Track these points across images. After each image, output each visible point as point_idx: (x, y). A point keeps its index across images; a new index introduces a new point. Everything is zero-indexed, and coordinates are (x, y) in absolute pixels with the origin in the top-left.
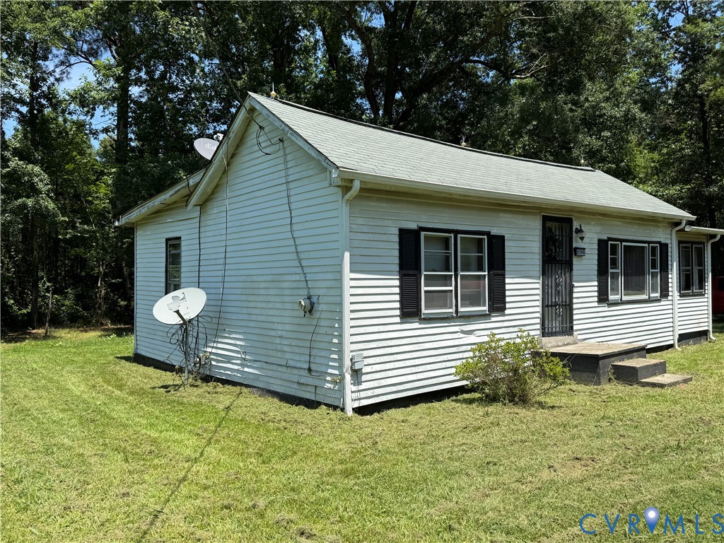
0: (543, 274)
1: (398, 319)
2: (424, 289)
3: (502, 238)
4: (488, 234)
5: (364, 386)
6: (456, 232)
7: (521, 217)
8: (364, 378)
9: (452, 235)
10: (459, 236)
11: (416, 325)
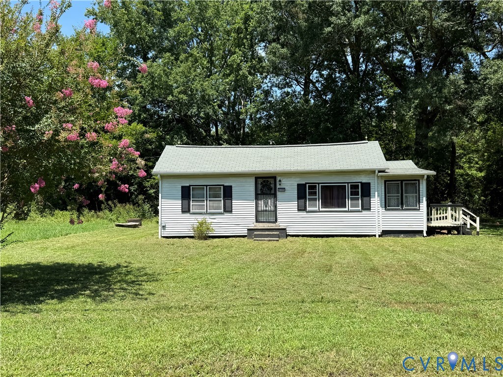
0: (257, 199)
1: (181, 213)
2: (191, 204)
3: (231, 187)
4: (223, 185)
5: (166, 231)
6: (207, 186)
8: (166, 228)
9: (205, 187)
10: (208, 187)
11: (189, 215)
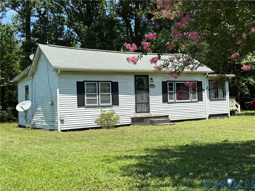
0: (136, 93)
1: (77, 107)
2: (86, 98)
3: (117, 83)
4: (111, 82)
7: (125, 76)
9: (97, 83)
